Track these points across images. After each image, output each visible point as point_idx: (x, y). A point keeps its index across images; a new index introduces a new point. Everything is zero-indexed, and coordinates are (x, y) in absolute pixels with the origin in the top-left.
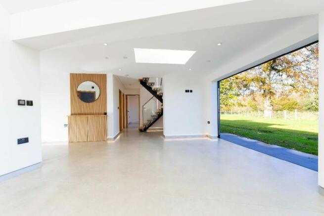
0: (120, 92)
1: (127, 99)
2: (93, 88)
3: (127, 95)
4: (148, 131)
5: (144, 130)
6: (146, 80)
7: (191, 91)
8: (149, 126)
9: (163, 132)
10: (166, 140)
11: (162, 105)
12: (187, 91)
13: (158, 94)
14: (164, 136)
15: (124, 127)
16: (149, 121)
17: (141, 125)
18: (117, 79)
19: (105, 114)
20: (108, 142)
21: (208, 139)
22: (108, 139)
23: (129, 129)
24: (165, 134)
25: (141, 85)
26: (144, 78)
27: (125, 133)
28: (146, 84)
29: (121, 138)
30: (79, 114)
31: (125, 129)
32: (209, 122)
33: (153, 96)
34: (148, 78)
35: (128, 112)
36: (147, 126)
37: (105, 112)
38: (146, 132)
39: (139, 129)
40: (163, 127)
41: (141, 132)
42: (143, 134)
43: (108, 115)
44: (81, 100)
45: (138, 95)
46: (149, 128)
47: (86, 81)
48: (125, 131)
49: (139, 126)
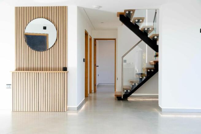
0: (86, 34)
1: (95, 45)
2: (45, 28)
3: (95, 40)
4: (129, 99)
5: (123, 98)
6: (129, 13)
8: (133, 91)
9: (157, 102)
10: (162, 116)
13: (149, 36)
14: (160, 109)
15: (91, 92)
16: (132, 82)
17: (119, 89)
19: (65, 69)
20: (70, 114)
23: (98, 95)
24: (162, 104)
25: (121, 23)
26: (125, 11)
27: (93, 101)
28: (130, 20)
29: (86, 109)
30: (28, 69)
31: (93, 95)
33: (140, 39)
34: (134, 11)
35: (97, 66)
36: (129, 91)
37: (65, 67)
38: (127, 100)
39: (115, 95)
40: (158, 94)
41: (119, 101)
42: (122, 104)
43: (68, 72)
44: (29, 48)
45: (115, 39)
46: (132, 94)
47: (37, 18)
48: (93, 98)
49: (115, 90)
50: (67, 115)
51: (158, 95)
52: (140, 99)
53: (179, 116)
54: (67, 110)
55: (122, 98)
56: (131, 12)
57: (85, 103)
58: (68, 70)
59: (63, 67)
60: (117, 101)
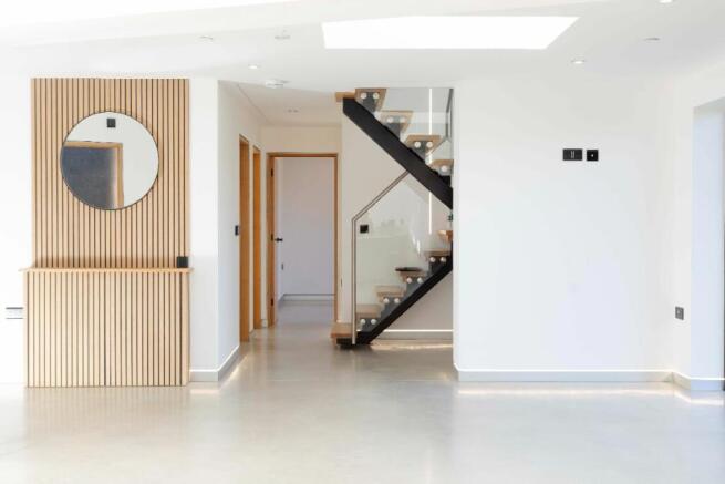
0: (244, 146)
1: (271, 173)
3: (272, 157)
4: (377, 345)
5: (358, 342)
6: (370, 98)
7: (593, 155)
8: (386, 323)
9: (449, 354)
10: (464, 392)
11: (451, 218)
12: (571, 155)
14: (455, 374)
15: (257, 326)
16: (383, 294)
17: (345, 316)
18: (237, 98)
19: (182, 262)
20: (196, 391)
21: (678, 395)
22: (192, 380)
23: (280, 334)
24: (462, 363)
26: (360, 91)
27: (264, 352)
29: (244, 376)
30: (72, 263)
31: (264, 334)
32: (680, 313)
33: (402, 169)
34: (382, 92)
35: (278, 240)
36: (373, 321)
37: (182, 255)
38: (370, 349)
39: (333, 336)
40: (452, 328)
41: (345, 352)
42: (353, 361)
43: (192, 269)
44: (76, 200)
45: (334, 156)
46: (385, 331)
47: (100, 112)
48: (264, 343)
49: (336, 319)
50: (188, 394)
51: (451, 334)
52: (409, 344)
53: (506, 392)
54: (189, 381)
55: (354, 342)
56: (376, 96)
57: (241, 360)
58: (191, 263)
59: (177, 255)
60: (338, 352)
